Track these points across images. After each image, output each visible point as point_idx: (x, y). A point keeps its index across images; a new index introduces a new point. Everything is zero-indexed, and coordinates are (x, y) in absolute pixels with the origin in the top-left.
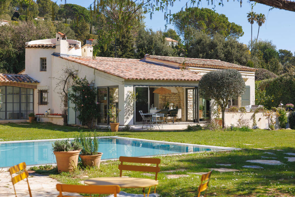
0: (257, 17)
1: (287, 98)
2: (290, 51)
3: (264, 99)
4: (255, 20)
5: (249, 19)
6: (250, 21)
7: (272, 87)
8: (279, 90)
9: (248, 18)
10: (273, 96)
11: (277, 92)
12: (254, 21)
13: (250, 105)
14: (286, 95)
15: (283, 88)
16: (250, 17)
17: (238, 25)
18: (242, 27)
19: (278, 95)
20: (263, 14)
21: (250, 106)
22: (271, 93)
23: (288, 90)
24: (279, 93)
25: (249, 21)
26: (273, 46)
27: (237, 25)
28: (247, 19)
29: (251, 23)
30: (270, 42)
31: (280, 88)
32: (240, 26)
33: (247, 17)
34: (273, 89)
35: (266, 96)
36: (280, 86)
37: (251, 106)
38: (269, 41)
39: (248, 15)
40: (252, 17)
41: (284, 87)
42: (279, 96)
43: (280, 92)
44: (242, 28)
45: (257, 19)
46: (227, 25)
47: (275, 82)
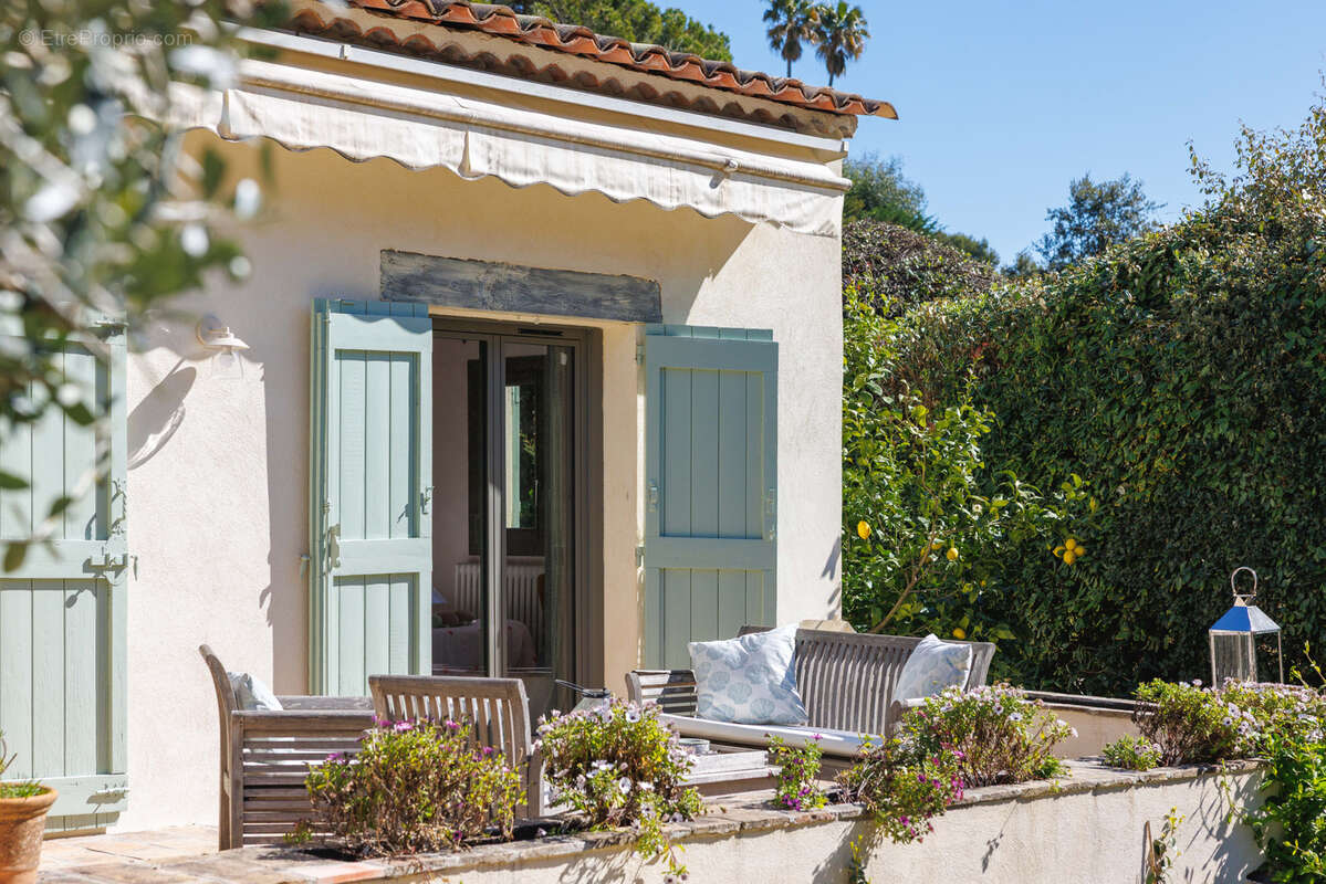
0: (819, 21)
1: (1241, 511)
2: (984, 240)
3: (963, 522)
4: (810, 37)
5: (772, 33)
6: (782, 46)
7: (1041, 371)
8: (1133, 410)
9: (770, 25)
10: (1073, 489)
11: (1105, 433)
12: (803, 45)
13: (769, 626)
14: (1226, 477)
15: (1189, 389)
16: (783, 19)
17: (707, 30)
18: (727, 40)
19: (1122, 470)
20: (856, 4)
21: (779, 646)
22: (1025, 455)
23: (1261, 407)
24: (1128, 454)
25: (776, 44)
26: (906, 192)
27: (698, 24)
28: (765, 34)
29: (783, 53)
30: (891, 170)
31: (1152, 380)
32: (717, 31)
33: (765, 18)
34: (1050, 397)
35: (989, 482)
36: (1145, 363)
37: (788, 653)
38: (884, 159)
39: (770, 8)
40: (790, 20)
41: (1205, 371)
42: (1130, 490)
43: (1151, 436)
44: (731, 44)
45: (822, 34)
46: (634, 23)
47: (1071, 310)
